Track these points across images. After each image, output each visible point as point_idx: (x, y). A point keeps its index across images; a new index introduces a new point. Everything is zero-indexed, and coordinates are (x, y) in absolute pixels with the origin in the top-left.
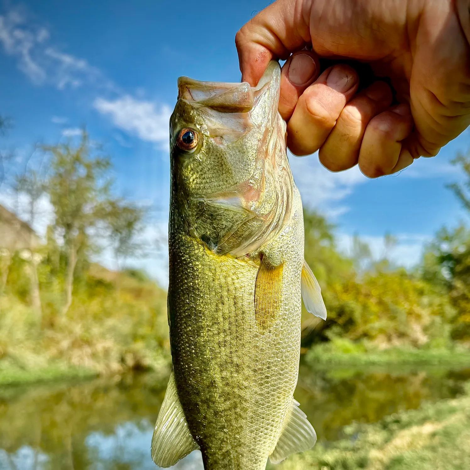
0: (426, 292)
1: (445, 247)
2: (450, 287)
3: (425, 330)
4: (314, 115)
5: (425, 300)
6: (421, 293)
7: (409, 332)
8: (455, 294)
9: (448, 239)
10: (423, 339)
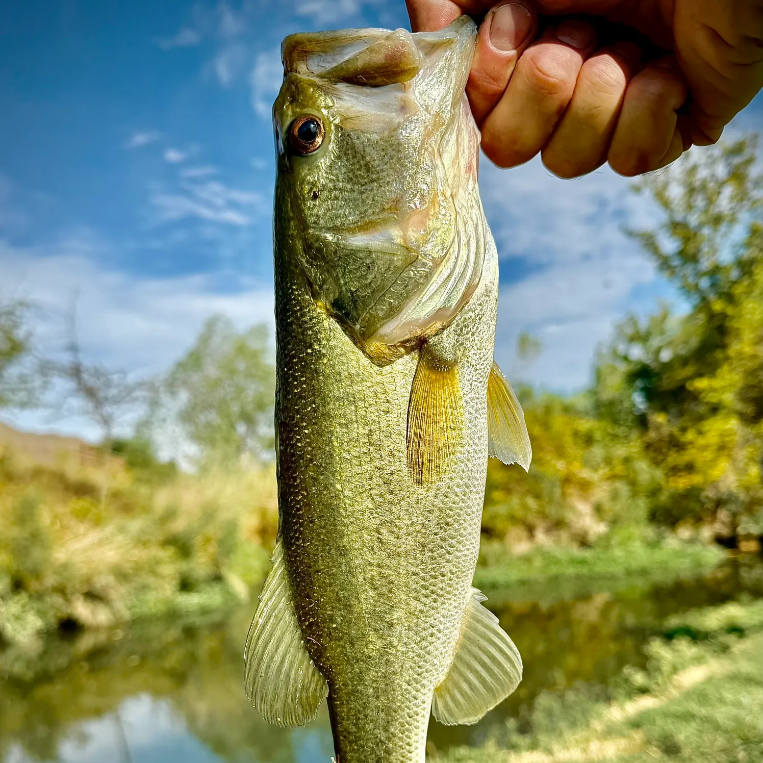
0: (598, 435)
1: (637, 353)
2: (642, 422)
3: (598, 510)
4: (549, 76)
5: (597, 452)
6: (589, 440)
7: (569, 516)
8: (652, 435)
9: (641, 338)
10: (596, 528)
